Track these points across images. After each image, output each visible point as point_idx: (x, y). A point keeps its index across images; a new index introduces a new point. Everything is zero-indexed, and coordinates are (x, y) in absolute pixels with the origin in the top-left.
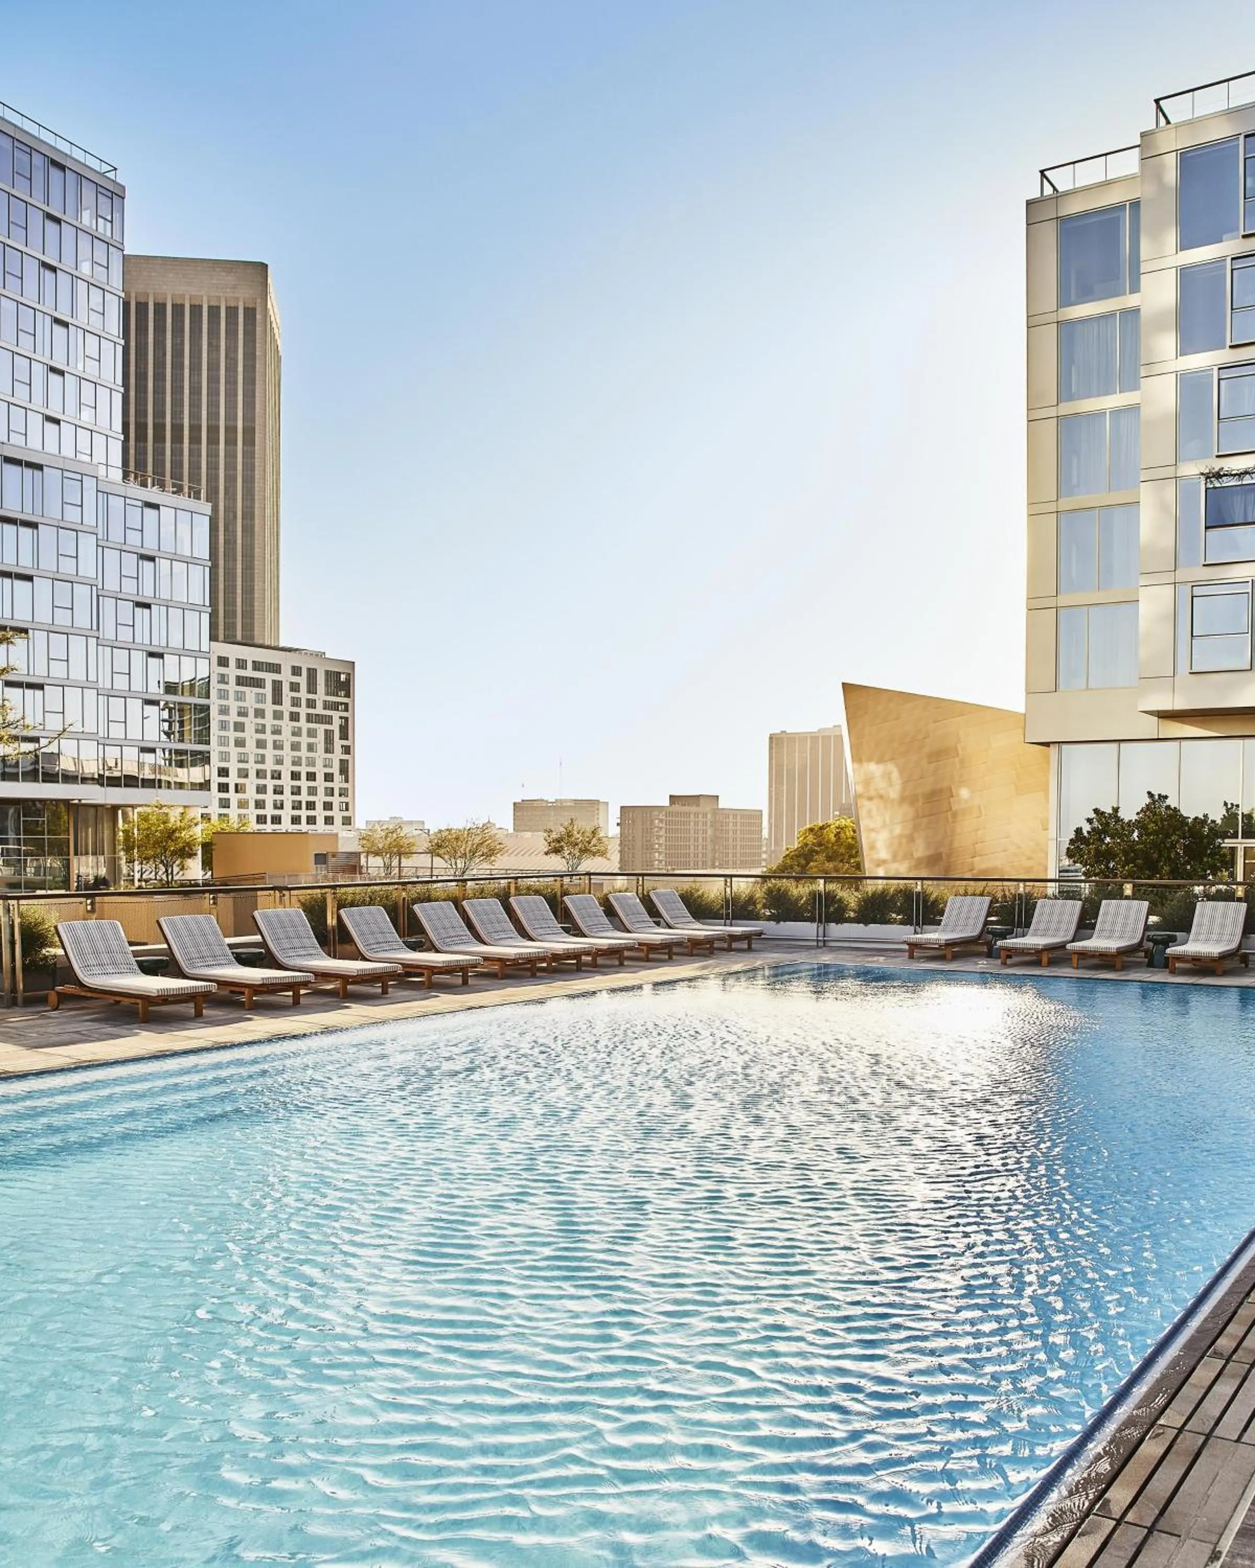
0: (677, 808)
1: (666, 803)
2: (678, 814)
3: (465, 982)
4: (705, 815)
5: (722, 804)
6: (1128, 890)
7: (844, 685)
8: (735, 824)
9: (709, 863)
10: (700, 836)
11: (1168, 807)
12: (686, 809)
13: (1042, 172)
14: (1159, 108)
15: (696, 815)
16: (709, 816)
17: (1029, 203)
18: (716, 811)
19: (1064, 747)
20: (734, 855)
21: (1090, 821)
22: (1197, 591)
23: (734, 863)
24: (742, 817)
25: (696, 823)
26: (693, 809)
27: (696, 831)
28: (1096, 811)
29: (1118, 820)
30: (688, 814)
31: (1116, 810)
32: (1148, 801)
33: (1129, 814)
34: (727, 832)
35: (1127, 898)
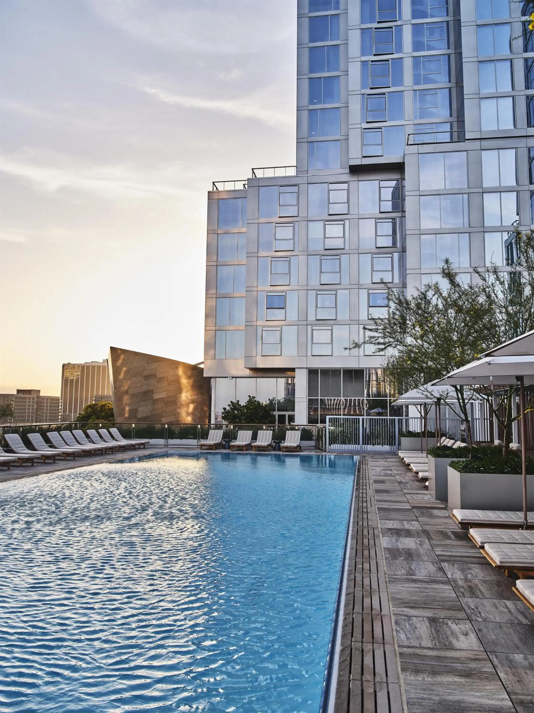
0: (21, 395)
1: (15, 393)
2: (21, 398)
3: (74, 459)
4: (33, 399)
5: (42, 394)
6: (264, 427)
7: (111, 348)
8: (47, 403)
9: (34, 420)
10: (31, 407)
11: (256, 401)
12: (25, 396)
13: (213, 183)
14: (253, 172)
15: (29, 398)
16: (35, 399)
17: (209, 192)
18: (39, 397)
19: (217, 379)
20: (46, 416)
21: (229, 405)
22: (264, 329)
23: (46, 420)
24: (51, 399)
25: (29, 402)
26: (28, 396)
27: (29, 406)
28: (231, 402)
29: (240, 405)
30: (25, 398)
31: (238, 401)
32: (248, 398)
33: (243, 403)
34: (43, 406)
35: (264, 430)
